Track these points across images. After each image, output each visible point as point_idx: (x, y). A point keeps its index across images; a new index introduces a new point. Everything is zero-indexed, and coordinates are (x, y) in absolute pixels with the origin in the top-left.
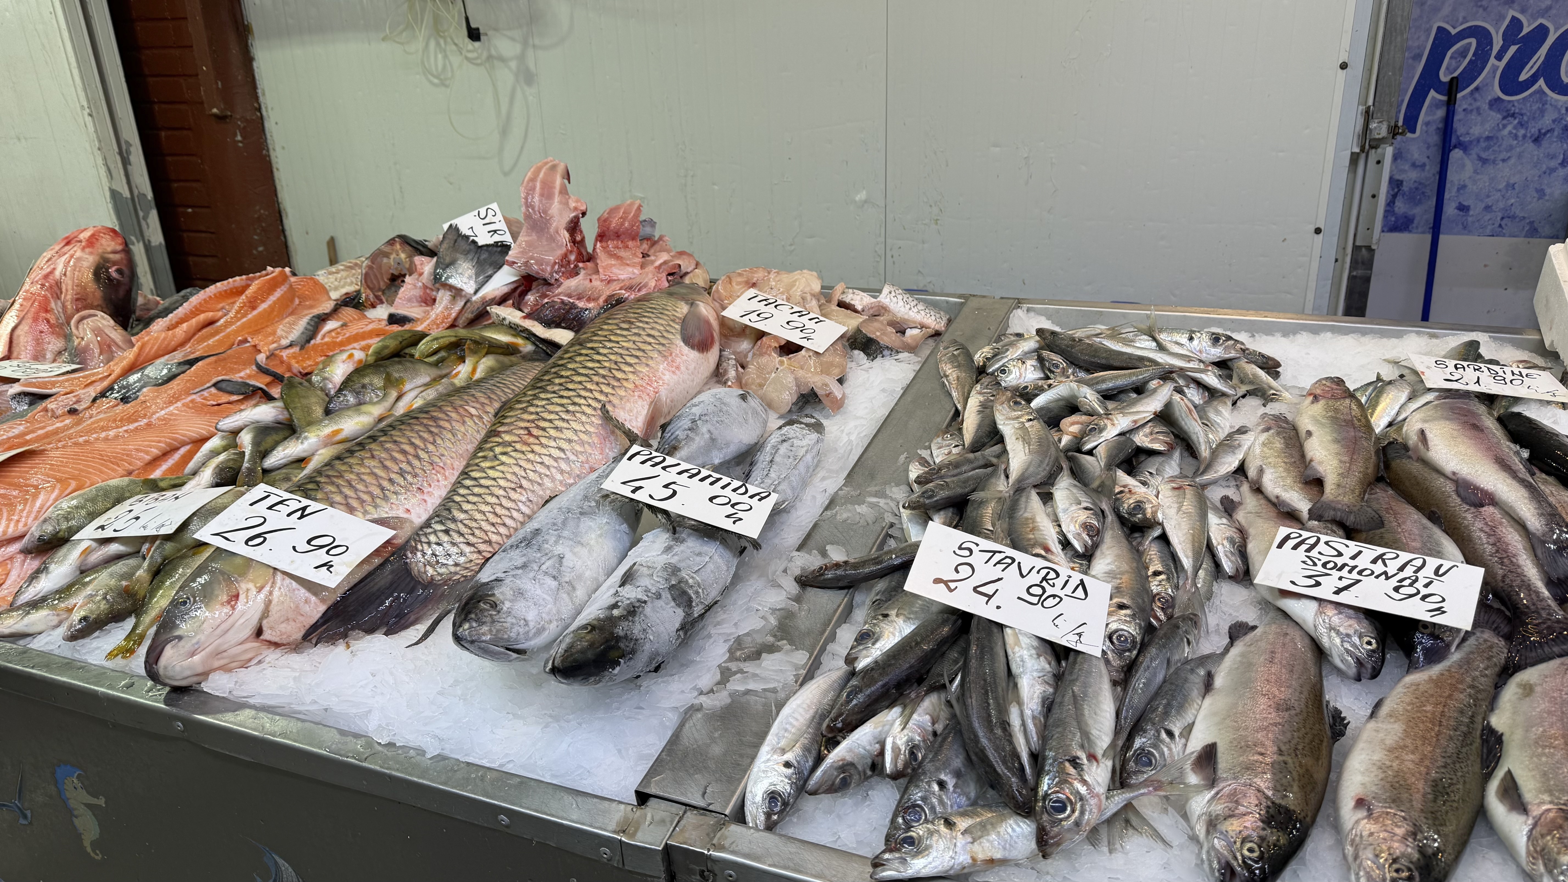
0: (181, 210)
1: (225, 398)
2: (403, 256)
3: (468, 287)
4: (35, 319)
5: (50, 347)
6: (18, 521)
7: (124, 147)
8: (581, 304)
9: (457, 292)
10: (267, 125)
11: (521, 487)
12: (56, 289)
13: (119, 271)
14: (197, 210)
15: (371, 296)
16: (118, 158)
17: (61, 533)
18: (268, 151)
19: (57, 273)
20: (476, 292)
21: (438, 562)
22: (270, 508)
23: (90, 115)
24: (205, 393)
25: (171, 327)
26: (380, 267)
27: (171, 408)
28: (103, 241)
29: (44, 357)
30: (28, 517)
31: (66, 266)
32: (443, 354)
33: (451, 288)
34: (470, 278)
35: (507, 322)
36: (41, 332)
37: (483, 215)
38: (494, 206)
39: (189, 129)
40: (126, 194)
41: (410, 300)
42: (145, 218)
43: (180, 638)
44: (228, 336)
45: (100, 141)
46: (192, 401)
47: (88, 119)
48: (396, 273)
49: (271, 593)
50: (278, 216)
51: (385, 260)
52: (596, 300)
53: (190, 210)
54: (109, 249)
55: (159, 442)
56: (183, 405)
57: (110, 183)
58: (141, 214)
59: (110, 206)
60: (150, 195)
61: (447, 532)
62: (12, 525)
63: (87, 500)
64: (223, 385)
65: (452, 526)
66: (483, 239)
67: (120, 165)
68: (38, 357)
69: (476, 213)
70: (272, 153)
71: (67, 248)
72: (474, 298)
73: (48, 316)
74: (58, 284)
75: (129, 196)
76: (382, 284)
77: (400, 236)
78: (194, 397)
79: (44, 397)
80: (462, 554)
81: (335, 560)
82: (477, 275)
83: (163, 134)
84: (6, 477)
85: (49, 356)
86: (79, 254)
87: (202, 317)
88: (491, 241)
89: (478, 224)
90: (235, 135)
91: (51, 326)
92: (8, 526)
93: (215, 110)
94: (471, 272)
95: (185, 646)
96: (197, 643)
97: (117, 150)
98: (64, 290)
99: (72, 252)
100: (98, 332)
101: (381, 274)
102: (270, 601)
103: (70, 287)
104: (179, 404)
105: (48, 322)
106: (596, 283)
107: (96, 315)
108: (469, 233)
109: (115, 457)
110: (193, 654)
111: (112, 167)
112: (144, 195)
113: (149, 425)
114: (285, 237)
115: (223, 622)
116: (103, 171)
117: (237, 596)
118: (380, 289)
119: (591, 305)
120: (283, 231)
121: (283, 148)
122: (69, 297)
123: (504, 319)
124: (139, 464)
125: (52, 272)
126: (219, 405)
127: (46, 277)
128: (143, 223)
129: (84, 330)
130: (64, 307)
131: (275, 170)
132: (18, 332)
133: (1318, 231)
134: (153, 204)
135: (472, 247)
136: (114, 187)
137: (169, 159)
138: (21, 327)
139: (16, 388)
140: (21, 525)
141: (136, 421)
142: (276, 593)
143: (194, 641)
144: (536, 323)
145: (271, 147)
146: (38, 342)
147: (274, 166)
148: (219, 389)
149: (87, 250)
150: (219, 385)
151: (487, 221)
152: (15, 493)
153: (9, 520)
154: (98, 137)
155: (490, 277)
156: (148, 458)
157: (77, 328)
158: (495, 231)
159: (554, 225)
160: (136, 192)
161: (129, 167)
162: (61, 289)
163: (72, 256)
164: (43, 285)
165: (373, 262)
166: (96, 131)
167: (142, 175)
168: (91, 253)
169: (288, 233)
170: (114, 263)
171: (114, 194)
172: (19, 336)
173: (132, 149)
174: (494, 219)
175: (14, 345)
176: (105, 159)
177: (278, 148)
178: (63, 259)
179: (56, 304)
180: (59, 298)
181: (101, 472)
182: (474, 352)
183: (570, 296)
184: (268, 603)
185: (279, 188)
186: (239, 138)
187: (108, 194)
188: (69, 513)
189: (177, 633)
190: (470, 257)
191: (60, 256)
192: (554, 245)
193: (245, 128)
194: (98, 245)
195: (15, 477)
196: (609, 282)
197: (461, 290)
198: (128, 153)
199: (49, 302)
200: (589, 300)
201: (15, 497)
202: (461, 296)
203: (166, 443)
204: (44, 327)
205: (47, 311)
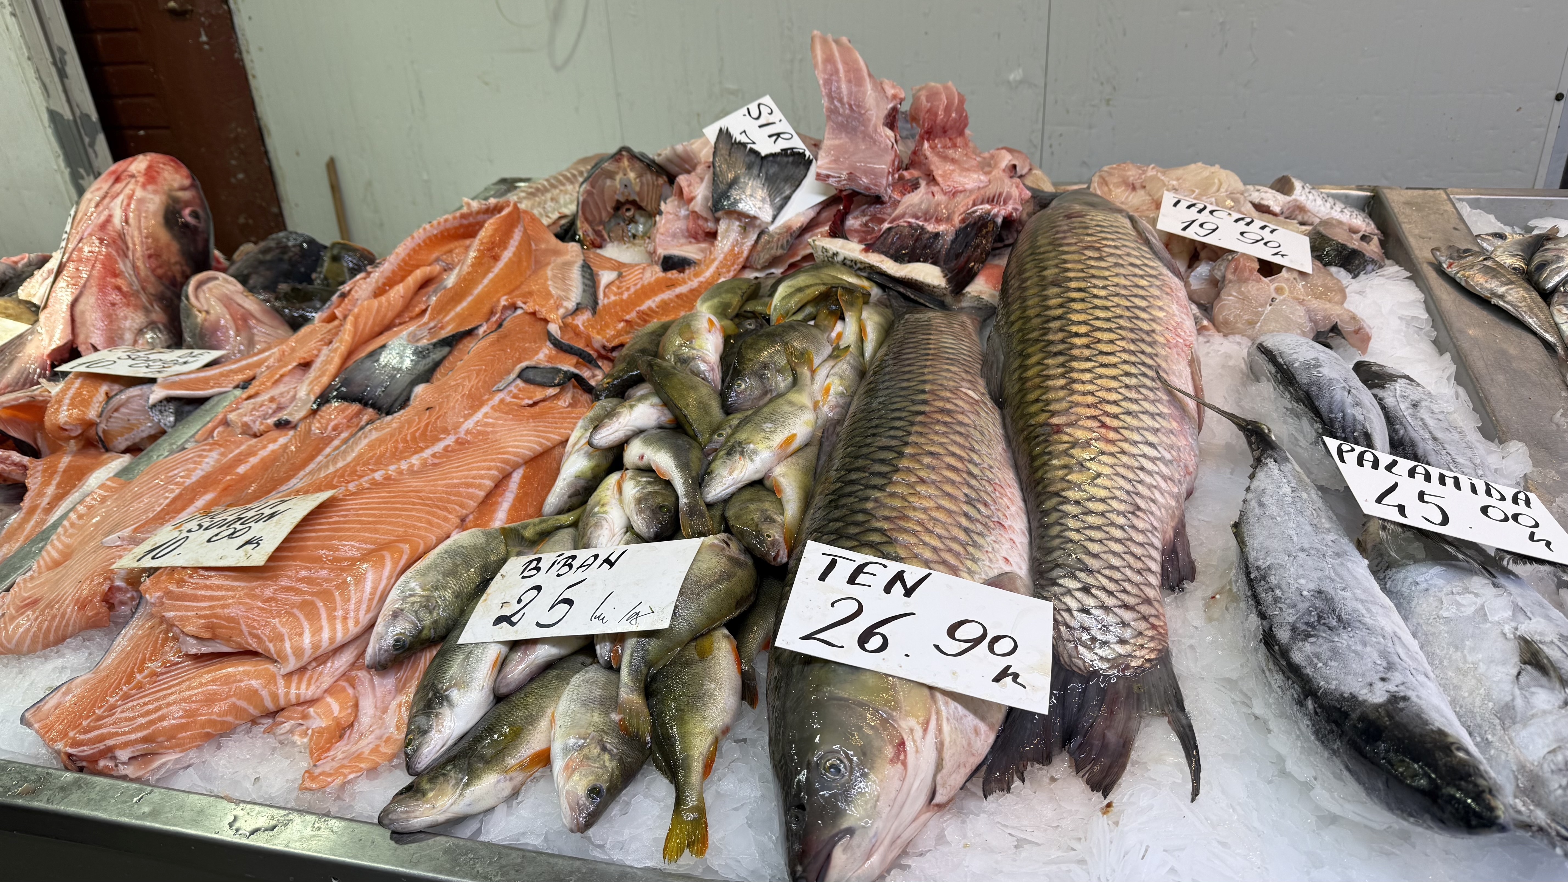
0: (131, 132)
1: (540, 394)
2: (632, 175)
3: (765, 213)
4: (102, 288)
5: (128, 324)
6: (345, 618)
7: (57, 56)
8: (931, 227)
9: (748, 221)
10: (237, 20)
11: (1139, 508)
12: (120, 243)
13: (195, 214)
14: (150, 132)
15: (590, 232)
16: (53, 70)
17: (425, 632)
18: (240, 53)
19: (117, 221)
20: (775, 217)
21: (1093, 639)
22: (852, 580)
23: (13, 14)
24: (512, 388)
25: (379, 292)
26: (602, 192)
27: (479, 415)
28: (166, 174)
29: (121, 338)
30: (357, 610)
31: (126, 211)
32: (809, 310)
33: (741, 215)
34: (763, 200)
35: (840, 258)
36: (113, 304)
37: (755, 113)
38: (767, 100)
39: (135, 30)
40: (68, 115)
41: (674, 236)
42: (92, 144)
43: (850, 831)
44: (479, 300)
45: (29, 49)
46: (502, 401)
47: (11, 20)
48: (622, 199)
49: (940, 729)
50: (258, 134)
51: (608, 182)
52: (949, 219)
53: (142, 133)
54: (176, 185)
55: (489, 469)
56: (493, 407)
57: (47, 102)
58: (87, 140)
59: (50, 131)
60: (94, 116)
61: (1086, 589)
62: (339, 626)
63: (446, 575)
64: (531, 374)
65: (1090, 580)
66: (766, 147)
67: (56, 78)
68: (113, 341)
69: (744, 110)
70: (246, 56)
71: (118, 187)
72: (772, 228)
73: (119, 282)
74: (122, 236)
75: (71, 117)
76: (604, 215)
77: (624, 149)
78: (501, 395)
79: (199, 402)
80: (1124, 624)
81: (1016, 663)
82: (772, 196)
83: (99, 37)
84: (302, 549)
85: (129, 336)
86: (139, 193)
87: (419, 274)
88: (776, 148)
89: (752, 126)
90: (199, 35)
91: (124, 295)
92: (333, 629)
93: (172, 4)
94: (761, 193)
95: (860, 842)
96: (875, 835)
97: (50, 59)
98: (131, 245)
99: (127, 191)
100: (227, 302)
101: (604, 202)
102: (942, 744)
103: (137, 241)
104: (485, 409)
105: (119, 288)
106: (939, 197)
107: (216, 278)
108: (744, 139)
109: (440, 499)
110: (869, 856)
111: (47, 81)
112: (88, 116)
113: (460, 442)
114: (269, 160)
115: (899, 791)
116: (36, 87)
117: (902, 744)
118: (601, 222)
119: (942, 228)
120: (266, 153)
121: (261, 49)
122: (139, 254)
123: (835, 254)
124: (473, 504)
125: (109, 220)
126: (535, 404)
127: (103, 226)
128: (90, 150)
129: (207, 299)
130: (135, 267)
131: (250, 77)
132: (80, 307)
133: (1559, 97)
134: (99, 126)
135: (753, 157)
136: (52, 107)
137: (110, 69)
138: (83, 300)
139: (157, 394)
140: (351, 623)
141: (436, 440)
142: (946, 728)
143: (871, 833)
144: (883, 257)
145: (243, 49)
146: (110, 318)
147: (250, 73)
148: (527, 381)
149: (150, 187)
150: (525, 374)
151: (762, 121)
152: (324, 573)
153: (332, 618)
154: (26, 43)
155: (788, 198)
156: (482, 494)
157: (197, 297)
158: (778, 135)
159: (873, 122)
160: (78, 113)
161: (65, 80)
162: (125, 243)
163: (130, 197)
164: (101, 240)
165: (593, 186)
166: (23, 36)
167: (82, 91)
168: (155, 192)
169: (272, 155)
170: (187, 204)
171: (54, 116)
172: (83, 312)
173: (68, 58)
174: (771, 119)
175: (78, 325)
176: (37, 71)
177: (252, 49)
178: (118, 201)
179: (125, 265)
180: (126, 256)
181: (430, 523)
182: (851, 304)
183: (917, 218)
184: (940, 748)
185: (257, 99)
186: (204, 38)
187: (45, 117)
188: (428, 599)
189: (845, 825)
190: (755, 171)
191: (114, 197)
192: (875, 149)
193: (210, 25)
194: (160, 180)
195: (317, 548)
196: (955, 194)
197: (755, 218)
198: (63, 62)
199: (116, 262)
200: (938, 221)
201: (327, 580)
202: (754, 226)
203: (497, 468)
204: (115, 297)
205: (115, 275)
